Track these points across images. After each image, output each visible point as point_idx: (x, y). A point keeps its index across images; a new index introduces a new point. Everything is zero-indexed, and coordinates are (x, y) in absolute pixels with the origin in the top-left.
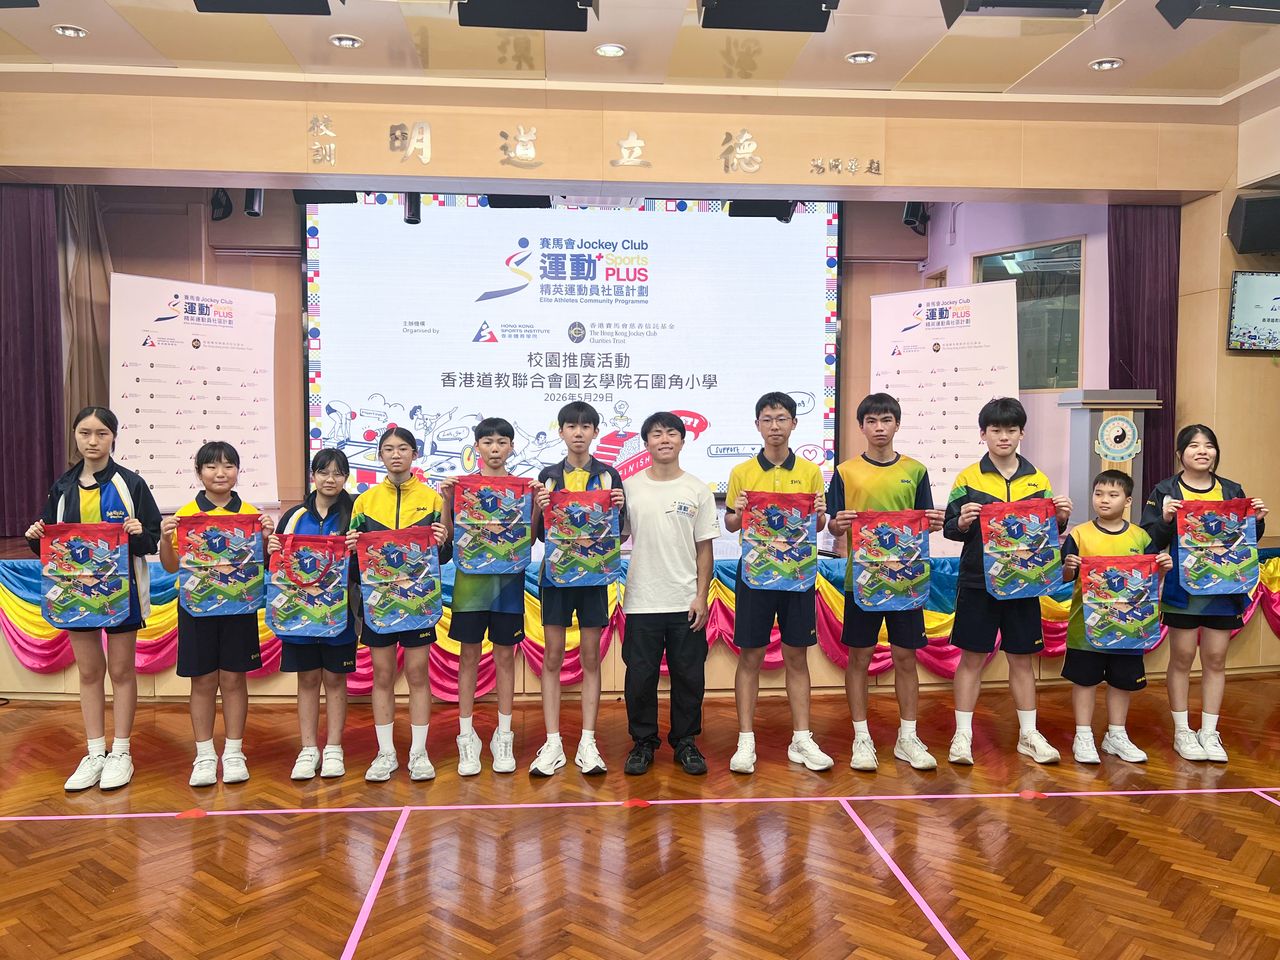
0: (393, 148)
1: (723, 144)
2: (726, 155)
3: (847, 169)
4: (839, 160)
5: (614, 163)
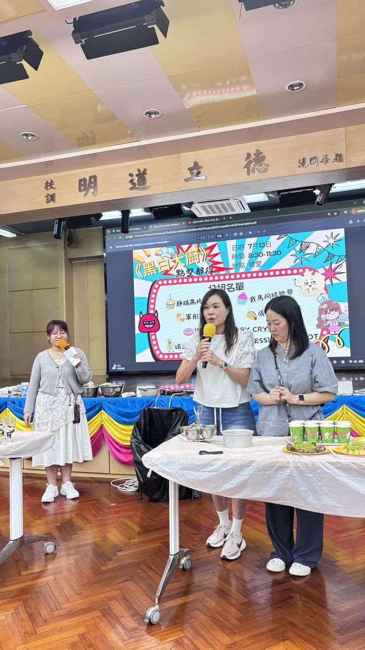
0: (80, 190)
1: (246, 160)
2: (247, 166)
3: (321, 162)
4: (315, 158)
5: (187, 180)
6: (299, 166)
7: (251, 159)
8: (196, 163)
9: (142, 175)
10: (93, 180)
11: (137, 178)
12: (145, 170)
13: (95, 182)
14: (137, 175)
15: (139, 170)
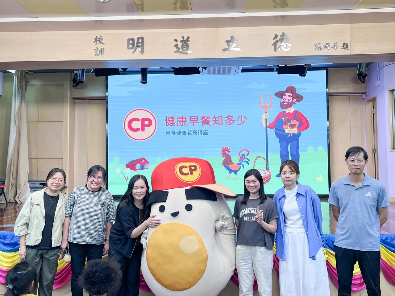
0: (129, 48)
1: (274, 39)
2: (275, 44)
3: (332, 47)
4: (328, 44)
5: (224, 50)
6: (315, 49)
7: (278, 39)
8: (232, 37)
9: (185, 42)
10: (140, 41)
11: (181, 43)
12: (188, 38)
13: (143, 42)
14: (181, 41)
15: (183, 37)
